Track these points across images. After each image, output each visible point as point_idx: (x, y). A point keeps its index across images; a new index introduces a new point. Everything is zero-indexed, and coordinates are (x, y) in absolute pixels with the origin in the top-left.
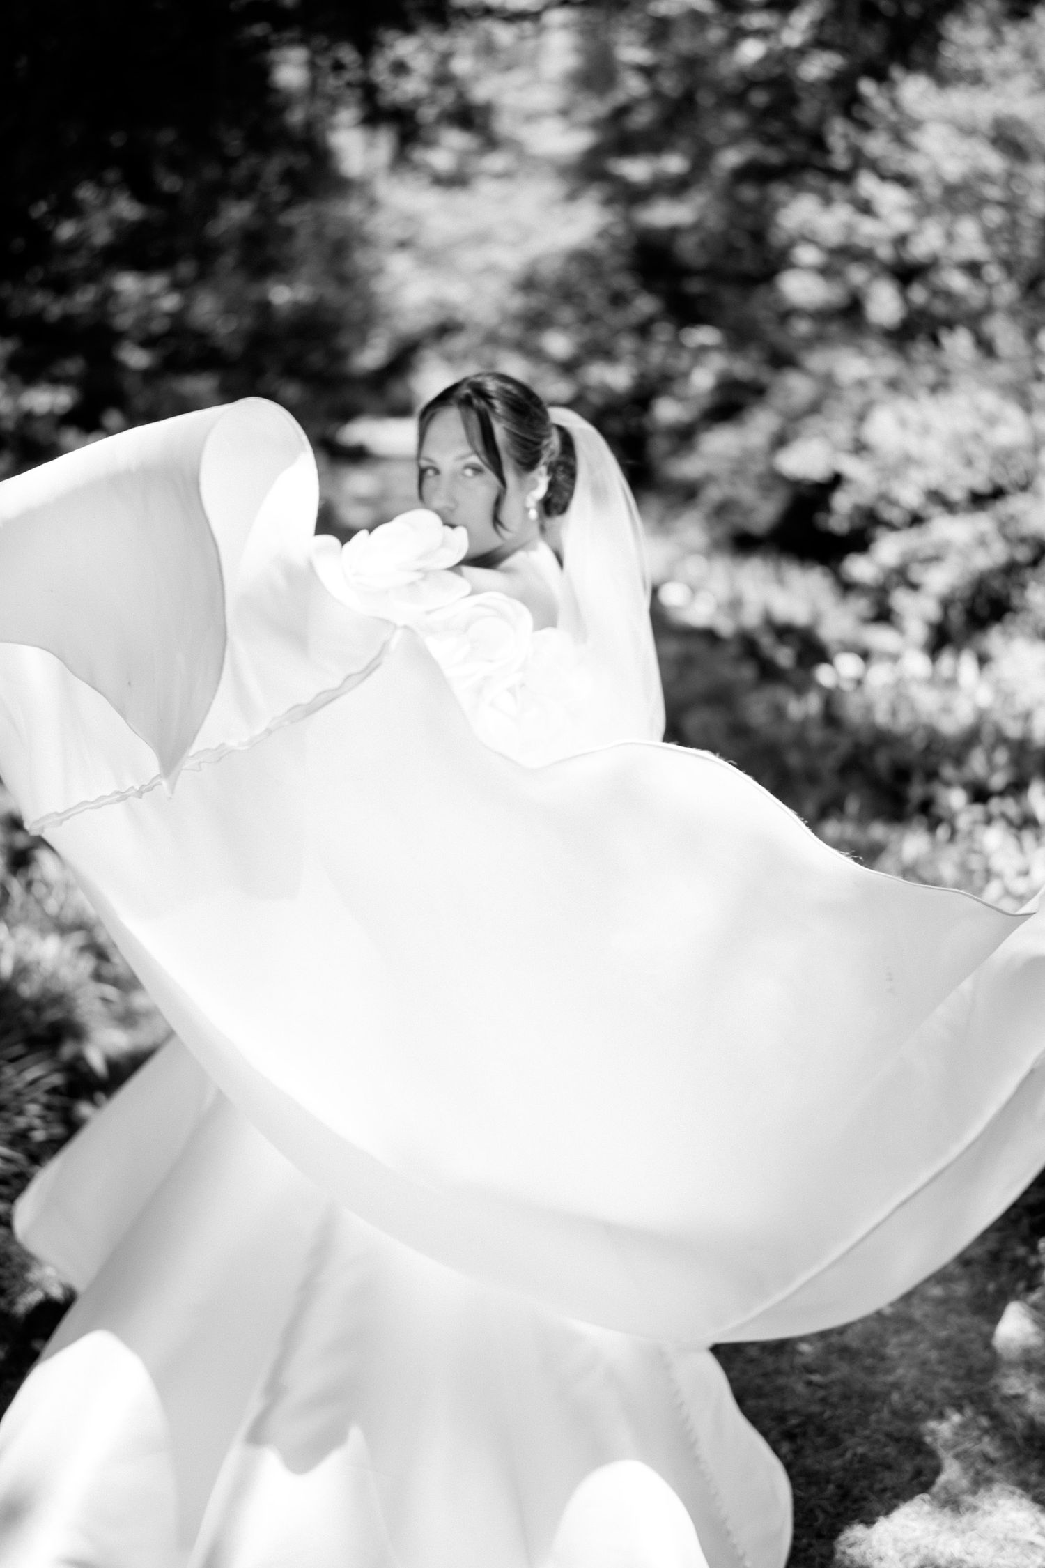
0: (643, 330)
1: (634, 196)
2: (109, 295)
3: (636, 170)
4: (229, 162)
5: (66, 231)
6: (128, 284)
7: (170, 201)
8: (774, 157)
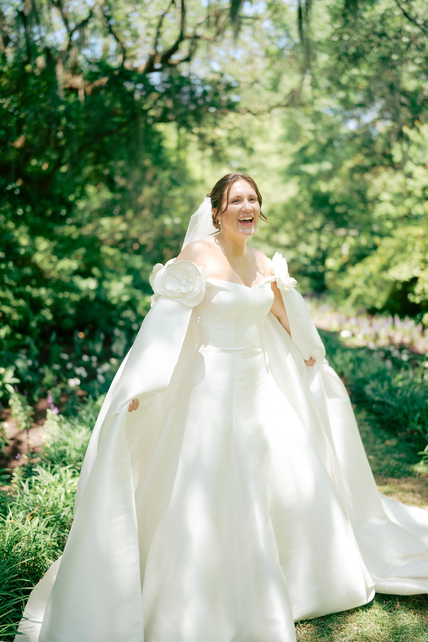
0: (320, 230)
1: (312, 179)
2: (99, 226)
3: (311, 169)
4: (145, 169)
5: (81, 204)
6: (105, 222)
7: (122, 190)
8: (367, 162)
